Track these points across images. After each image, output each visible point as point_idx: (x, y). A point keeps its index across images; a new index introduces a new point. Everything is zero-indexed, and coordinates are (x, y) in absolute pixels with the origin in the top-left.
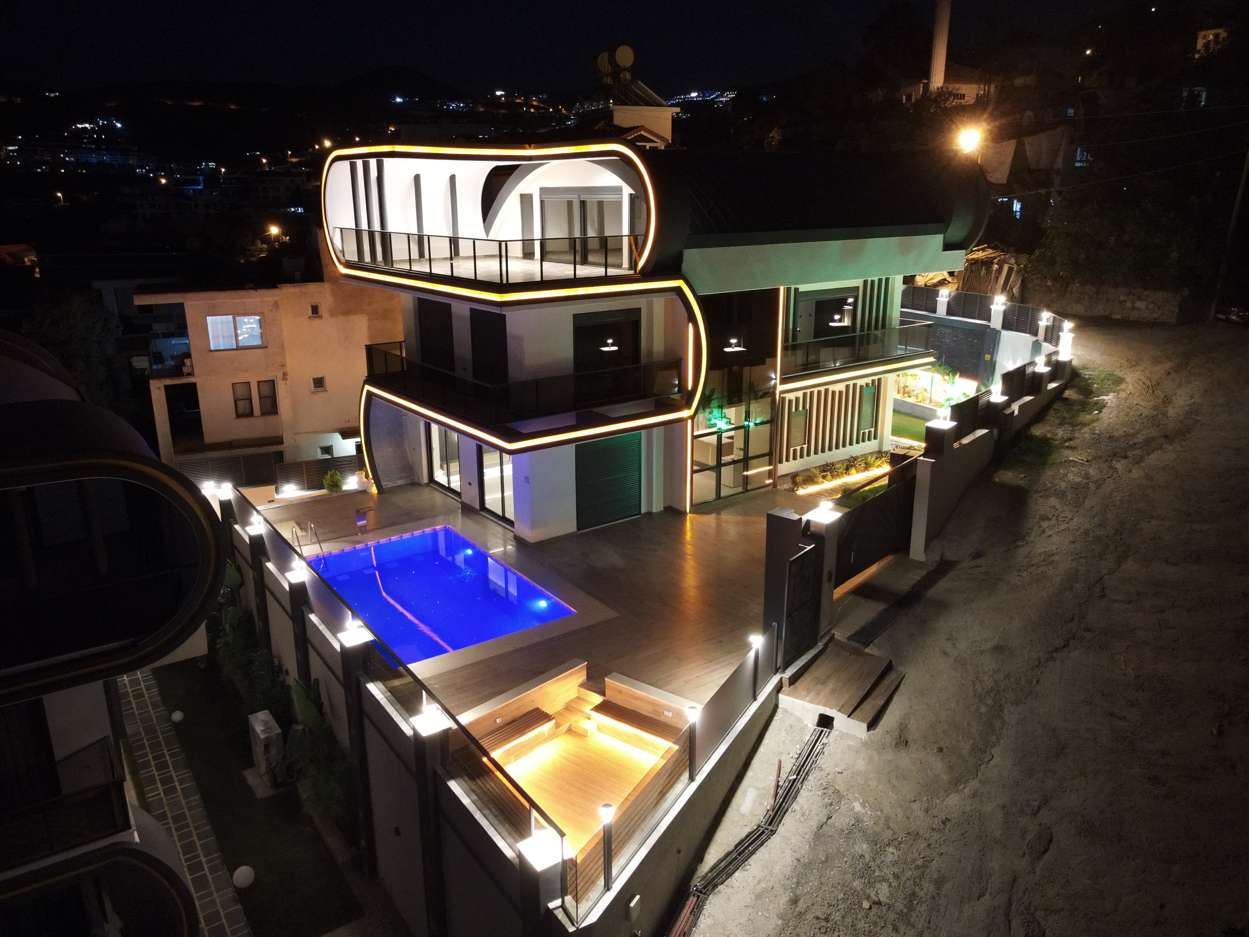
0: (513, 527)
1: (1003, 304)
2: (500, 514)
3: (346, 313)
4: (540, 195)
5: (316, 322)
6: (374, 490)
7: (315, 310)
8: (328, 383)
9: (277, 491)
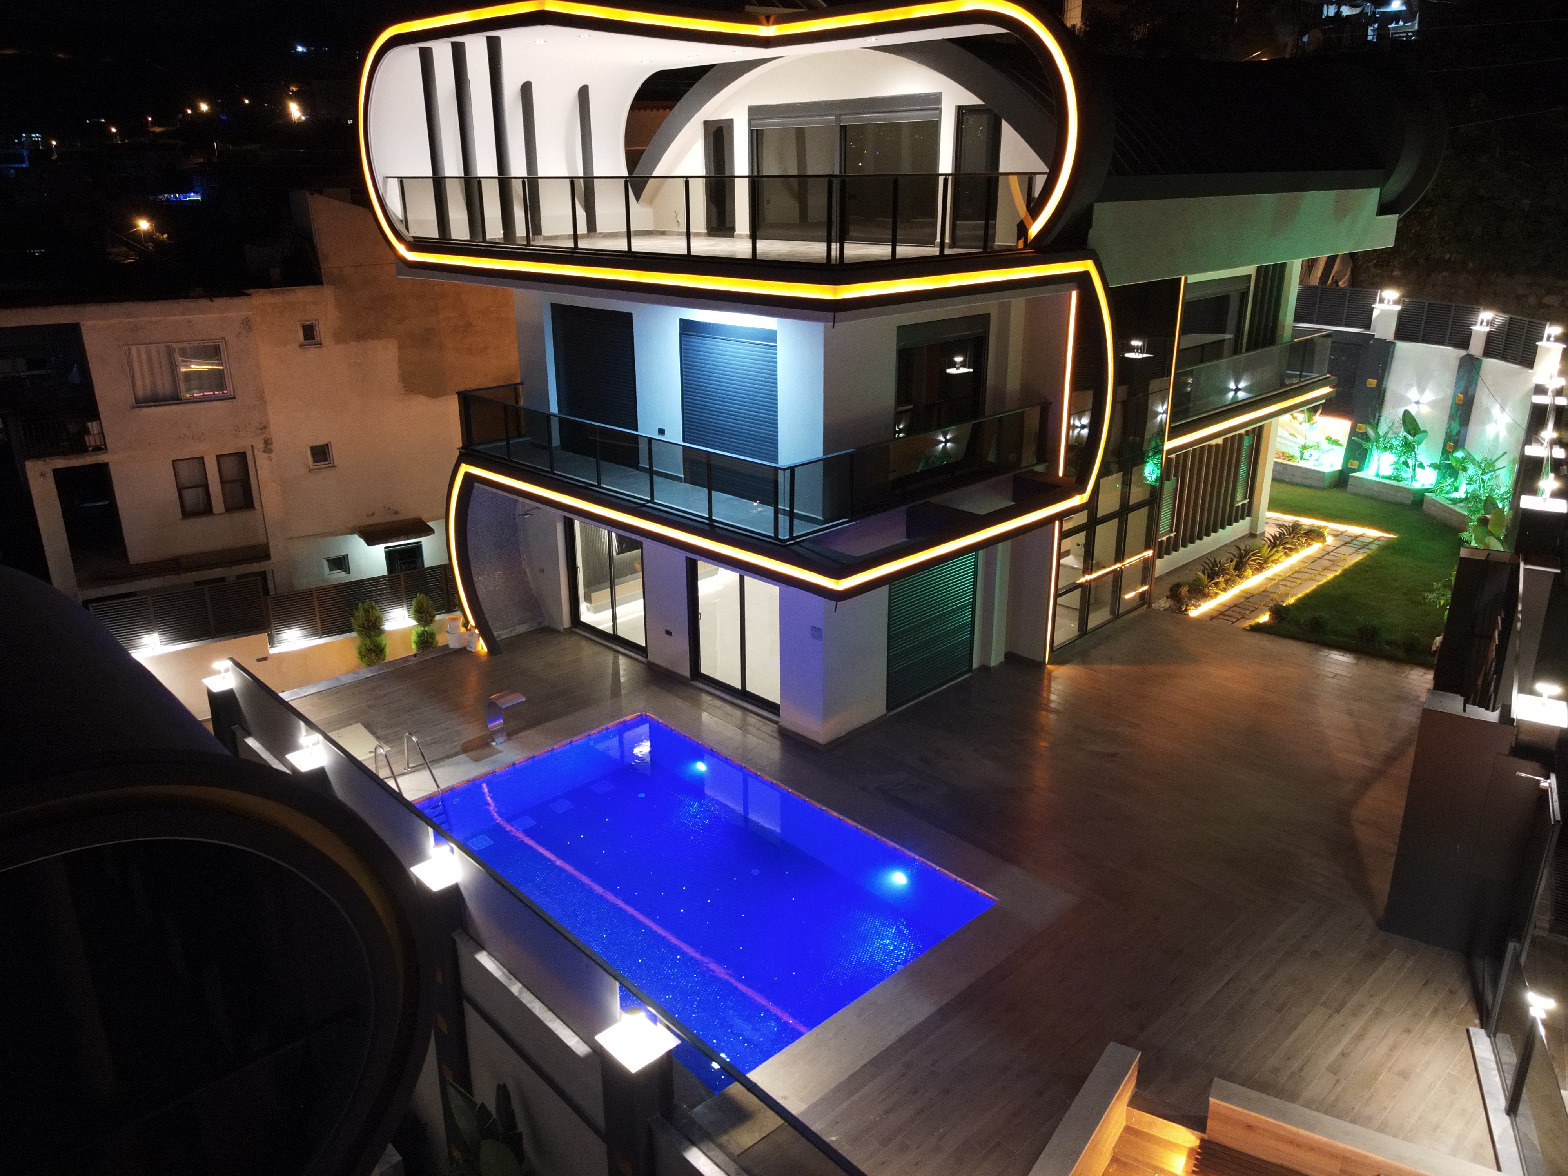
0: (779, 715)
1: (1396, 302)
2: (738, 685)
3: (361, 337)
4: (750, 120)
5: (312, 353)
6: (482, 647)
7: (309, 332)
8: (336, 453)
9: (272, 642)
